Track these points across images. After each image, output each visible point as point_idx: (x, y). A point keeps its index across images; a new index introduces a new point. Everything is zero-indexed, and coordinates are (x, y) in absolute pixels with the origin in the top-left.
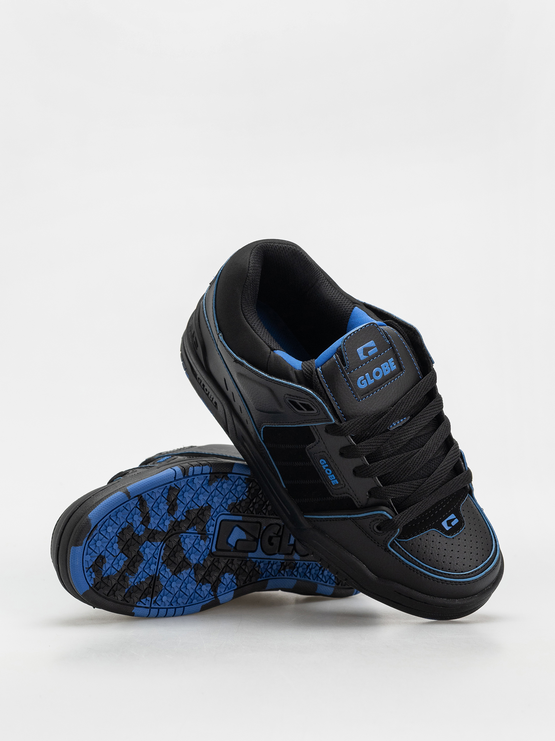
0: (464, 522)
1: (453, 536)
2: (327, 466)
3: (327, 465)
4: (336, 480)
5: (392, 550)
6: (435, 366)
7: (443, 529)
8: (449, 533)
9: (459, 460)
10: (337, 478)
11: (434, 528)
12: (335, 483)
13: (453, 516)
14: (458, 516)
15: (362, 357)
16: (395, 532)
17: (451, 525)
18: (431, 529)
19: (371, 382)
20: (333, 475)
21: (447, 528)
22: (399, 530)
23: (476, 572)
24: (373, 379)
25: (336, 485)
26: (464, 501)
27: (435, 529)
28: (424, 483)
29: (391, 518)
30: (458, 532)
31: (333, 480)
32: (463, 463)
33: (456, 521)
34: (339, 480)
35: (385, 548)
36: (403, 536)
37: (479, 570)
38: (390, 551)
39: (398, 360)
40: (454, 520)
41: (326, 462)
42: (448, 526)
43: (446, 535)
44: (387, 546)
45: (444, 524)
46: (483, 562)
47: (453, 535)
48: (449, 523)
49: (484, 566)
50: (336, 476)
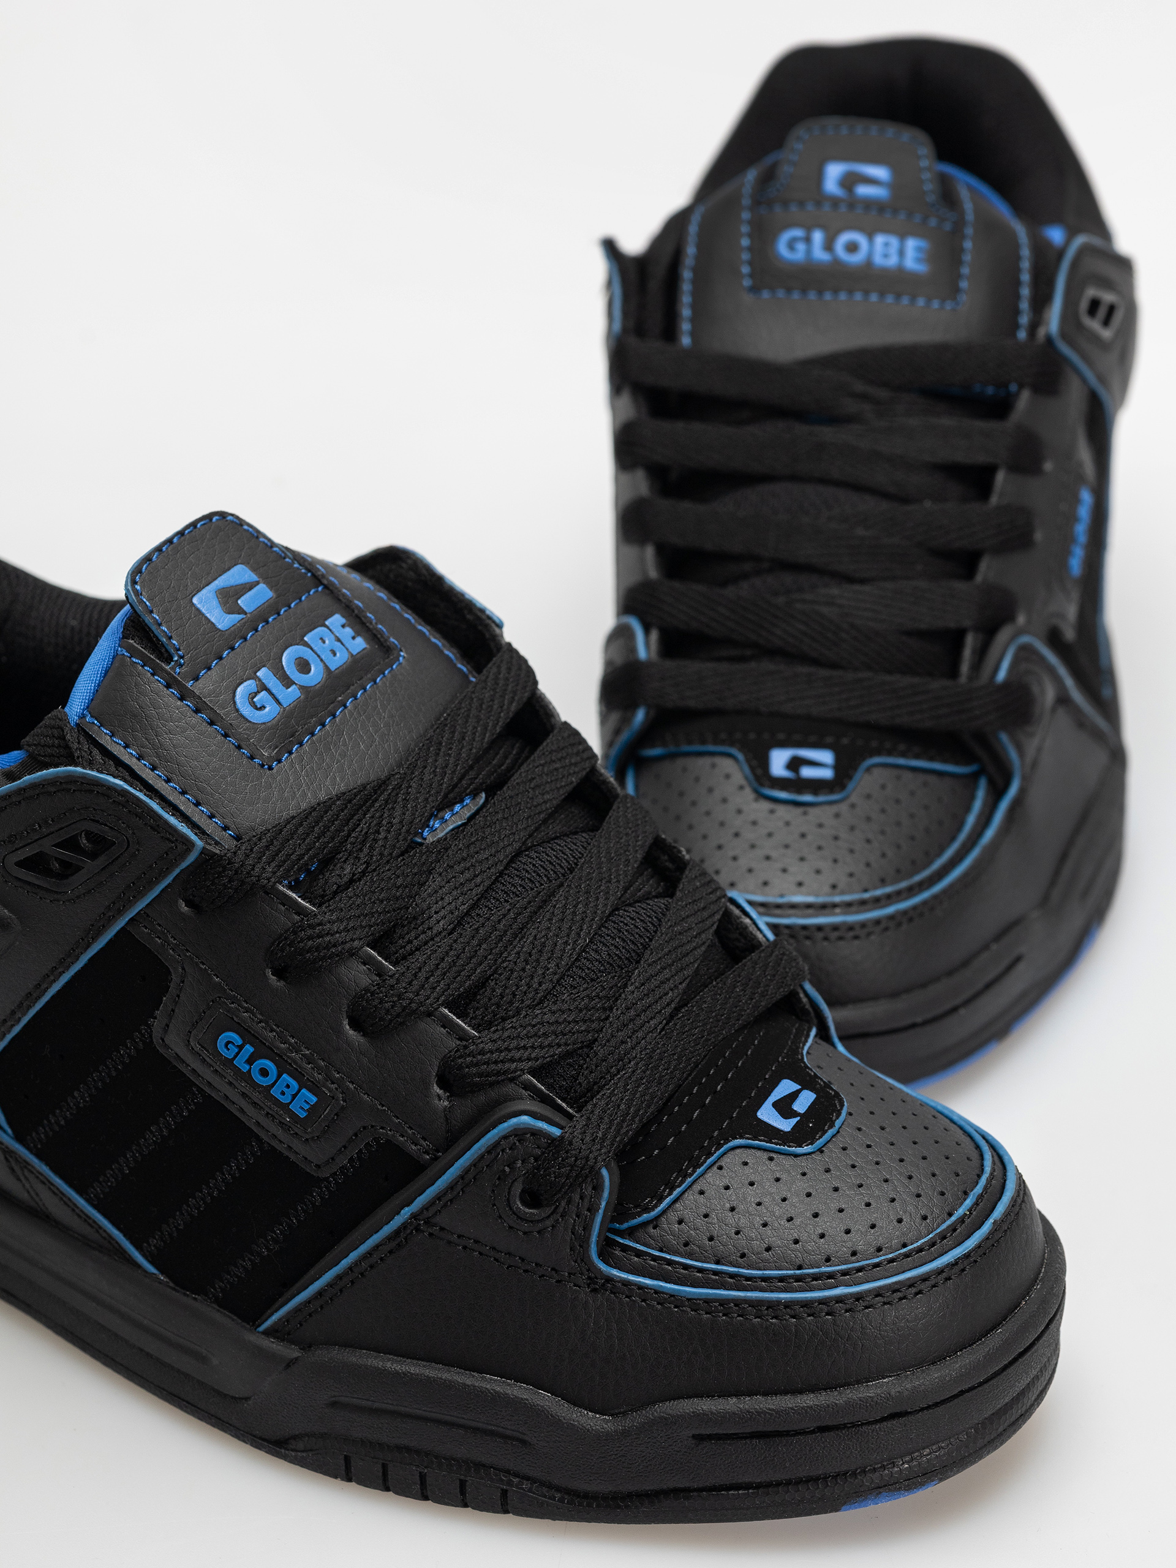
0: (837, 1094)
1: (819, 1143)
2: (249, 1049)
3: (248, 1047)
4: (304, 1091)
5: (615, 1272)
6: (510, 635)
7: (768, 1132)
8: (797, 1137)
9: (727, 911)
10: (304, 1083)
11: (735, 1139)
12: (307, 1107)
13: (787, 1087)
15: (222, 620)
16: (598, 1188)
17: (795, 1114)
18: (724, 1144)
19: (290, 695)
20: (285, 1076)
21: (786, 1125)
22: (604, 1172)
23: (955, 1230)
24: (294, 686)
25: (313, 1110)
26: (810, 1043)
27: (741, 1137)
28: (629, 983)
29: (556, 1132)
30: (830, 1129)
31: (294, 1096)
32: (747, 920)
33: (807, 1098)
34: (314, 1089)
35: (589, 1278)
36: (636, 1207)
37: (962, 1220)
38: (609, 1279)
39: (363, 624)
40: (797, 1096)
41: (241, 1037)
42: (785, 1119)
43: (789, 1146)
44: (591, 1267)
45: (767, 1114)
46: (966, 1194)
47: (814, 1140)
48: (784, 1109)
49: (976, 1204)
50: (297, 1075)
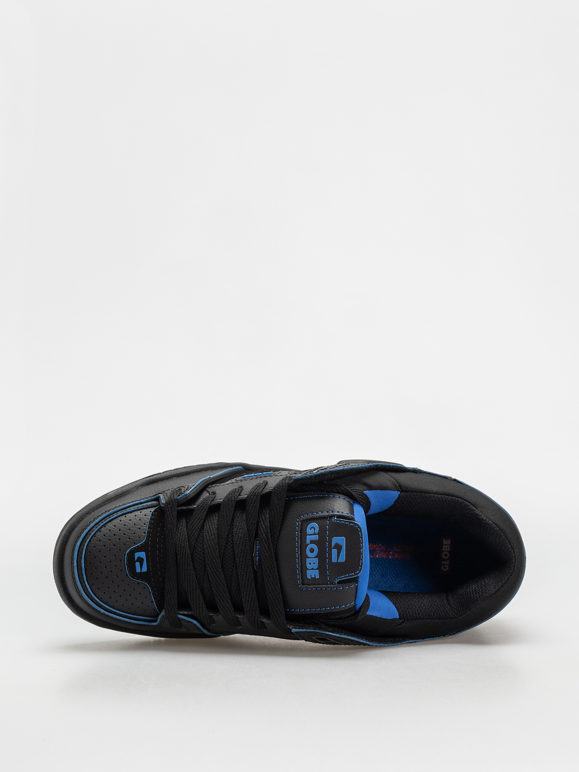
1: (126, 556)
7: (139, 549)
8: (132, 553)
9: (191, 610)
11: (145, 541)
13: (145, 569)
14: (141, 576)
15: (335, 540)
17: (137, 561)
19: (309, 538)
21: (137, 555)
24: (309, 542)
26: (152, 595)
30: (127, 563)
32: (186, 613)
33: (138, 570)
40: (140, 568)
42: (139, 558)
45: (143, 555)
47: (128, 556)
48: (140, 560)
